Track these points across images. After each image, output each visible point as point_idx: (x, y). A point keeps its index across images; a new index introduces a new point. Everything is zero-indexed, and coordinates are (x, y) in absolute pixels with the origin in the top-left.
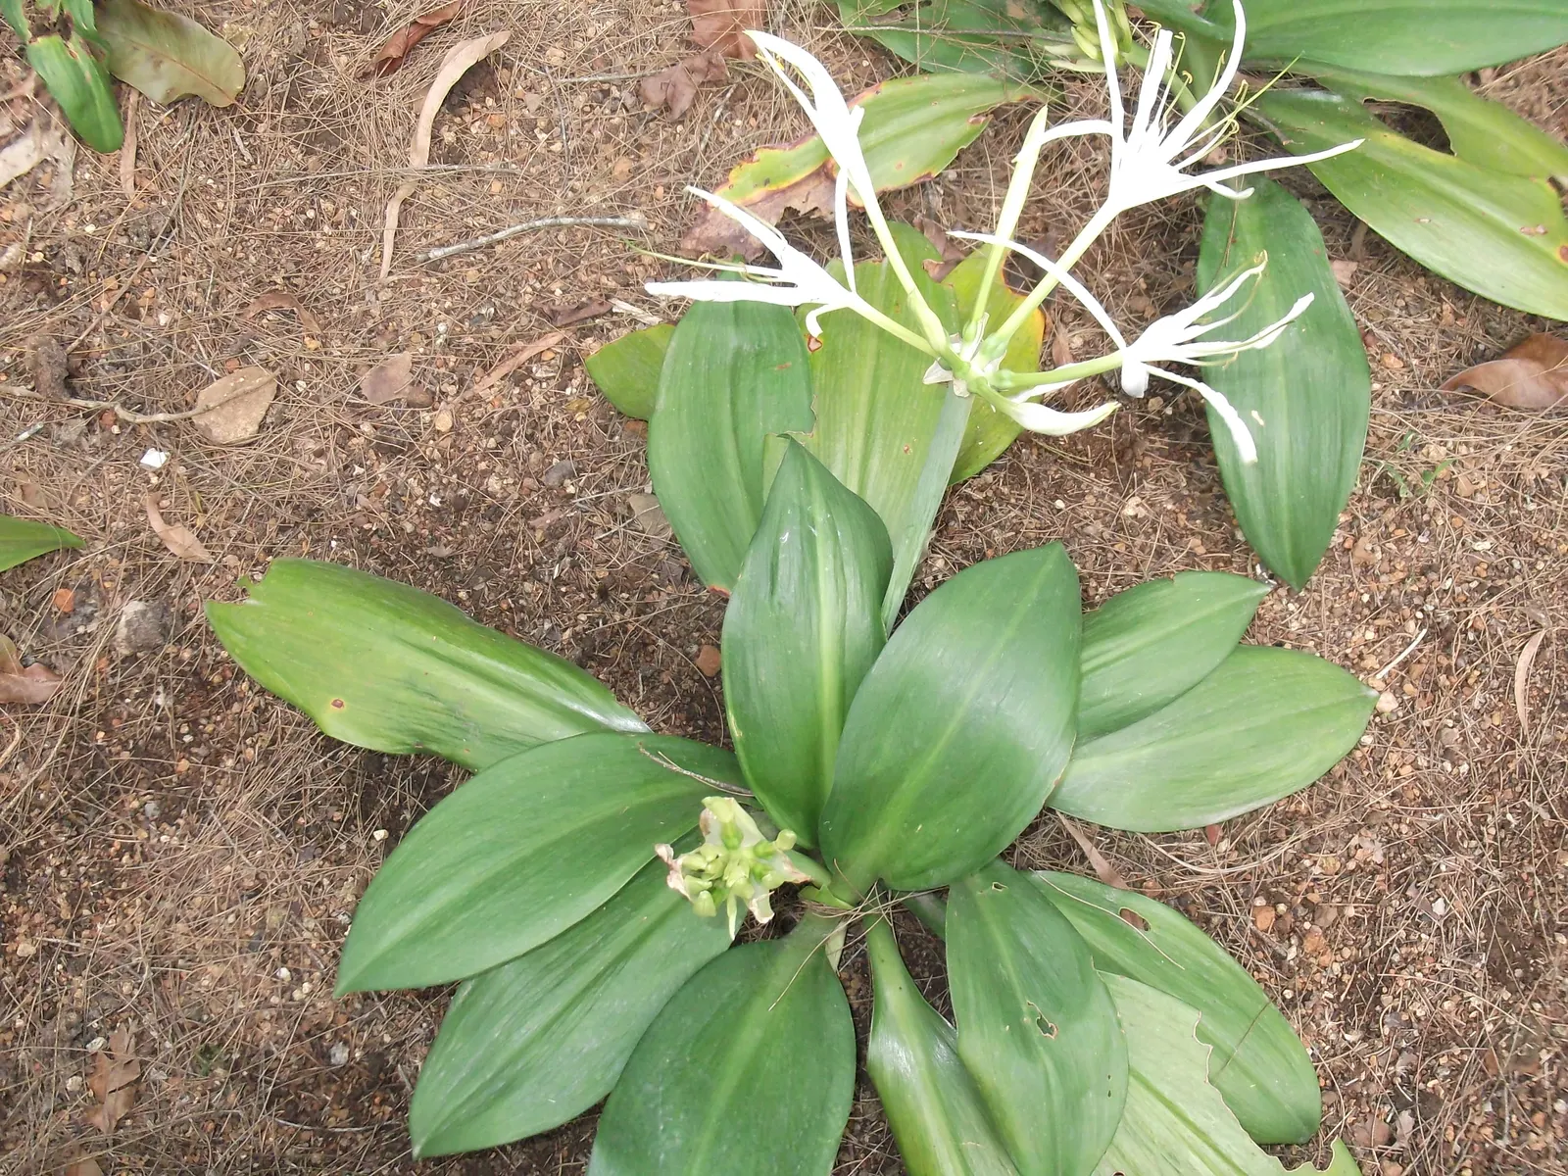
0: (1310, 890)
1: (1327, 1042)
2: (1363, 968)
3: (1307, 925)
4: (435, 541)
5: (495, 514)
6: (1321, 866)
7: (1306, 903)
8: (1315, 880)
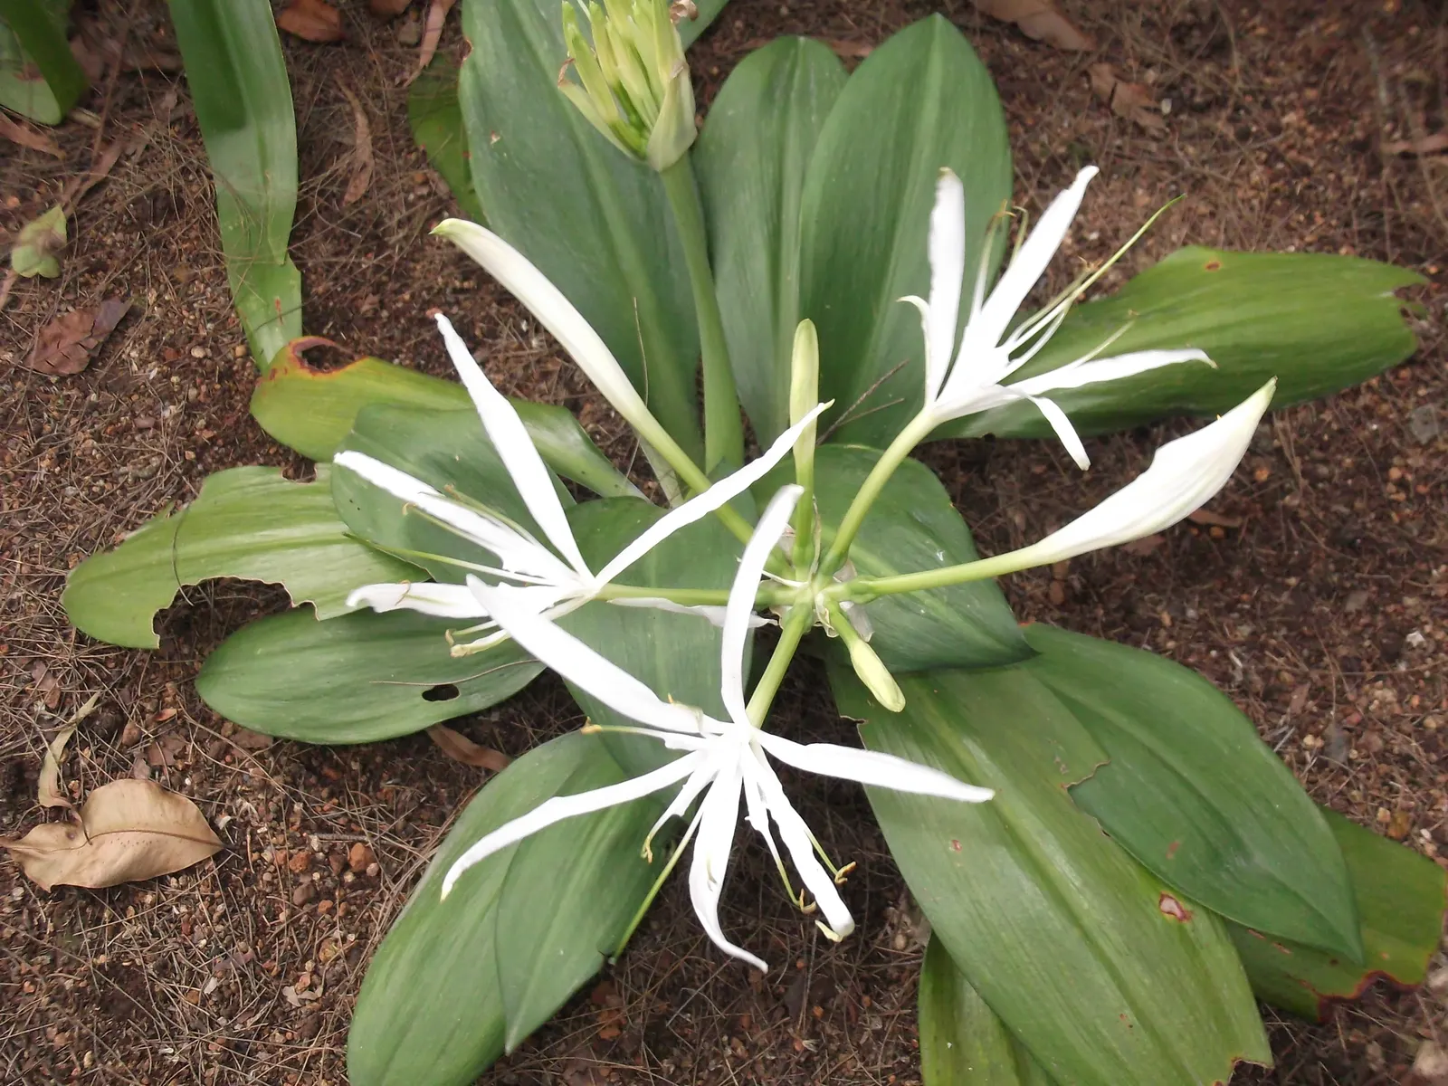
0: (331, 911)
1: (243, 793)
2: (245, 879)
3: (316, 876)
4: (1372, 608)
5: (1350, 667)
6: (336, 941)
7: (330, 896)
8: (334, 925)
